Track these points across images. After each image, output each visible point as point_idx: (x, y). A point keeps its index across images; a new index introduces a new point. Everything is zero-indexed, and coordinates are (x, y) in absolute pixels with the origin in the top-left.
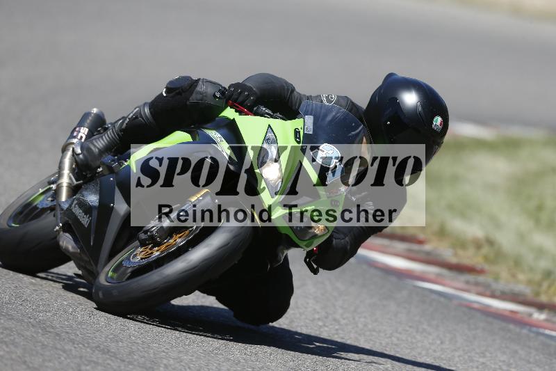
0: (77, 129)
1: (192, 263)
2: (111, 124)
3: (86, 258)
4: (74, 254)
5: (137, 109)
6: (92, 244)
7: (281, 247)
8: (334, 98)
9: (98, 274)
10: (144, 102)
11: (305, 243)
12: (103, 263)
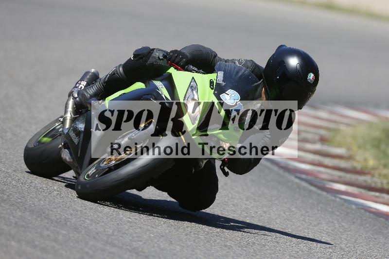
0: (80, 82)
5: (115, 68)
6: (79, 155)
8: (243, 61)
10: (119, 64)
12: (85, 168)
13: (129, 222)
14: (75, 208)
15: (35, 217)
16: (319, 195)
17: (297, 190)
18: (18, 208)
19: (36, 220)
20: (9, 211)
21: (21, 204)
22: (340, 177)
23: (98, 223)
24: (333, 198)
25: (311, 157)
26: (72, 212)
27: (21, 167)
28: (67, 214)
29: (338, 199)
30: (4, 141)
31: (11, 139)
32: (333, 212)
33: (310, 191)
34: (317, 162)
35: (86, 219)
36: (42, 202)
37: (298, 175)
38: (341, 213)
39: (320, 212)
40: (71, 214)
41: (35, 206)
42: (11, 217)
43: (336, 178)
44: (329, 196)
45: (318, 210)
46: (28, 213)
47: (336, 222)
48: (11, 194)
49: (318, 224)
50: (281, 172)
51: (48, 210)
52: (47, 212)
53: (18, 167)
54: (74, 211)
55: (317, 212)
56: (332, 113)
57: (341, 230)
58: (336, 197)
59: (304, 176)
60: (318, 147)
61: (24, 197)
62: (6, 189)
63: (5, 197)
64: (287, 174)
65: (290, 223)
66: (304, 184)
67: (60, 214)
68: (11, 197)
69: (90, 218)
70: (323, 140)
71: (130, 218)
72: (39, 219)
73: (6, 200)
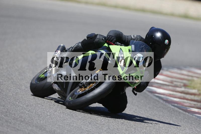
0: (57, 51)
1: (95, 94)
2: (68, 49)
3: (62, 92)
4: (58, 91)
5: (77, 44)
6: (64, 87)
7: (125, 87)
8: (136, 36)
9: (67, 97)
10: (79, 42)
11: (133, 85)
12: (68, 93)
13: (87, 131)
14: (59, 124)
15: (38, 129)
16: (184, 114)
17: (173, 112)
18: (30, 125)
19: (39, 131)
20: (25, 127)
21: (31, 123)
22: (195, 105)
23: (71, 132)
24: (192, 116)
25: (179, 95)
26: (57, 126)
27: (30, 104)
28: (55, 128)
29: (194, 116)
30: (21, 91)
31: (25, 89)
32: (192, 123)
33: (180, 112)
34: (182, 97)
35: (64, 130)
36: (42, 122)
37: (173, 104)
38: (196, 124)
39: (185, 123)
40: (57, 128)
41: (38, 124)
42: (26, 130)
43: (193, 105)
44: (189, 114)
45: (184, 122)
46: (35, 128)
47: (193, 128)
48: (25, 118)
49: (185, 129)
50: (164, 103)
51: (45, 126)
52: (44, 127)
53: (29, 104)
54: (58, 126)
55: (183, 123)
56: (189, 71)
57: (196, 132)
58: (193, 115)
59: (176, 105)
60: (183, 89)
61: (32, 119)
62: (23, 116)
63: (23, 120)
64: (167, 104)
65: (170, 129)
66: (176, 109)
67: (51, 128)
68: (26, 119)
69: (67, 129)
70: (185, 86)
71: (87, 129)
72: (40, 131)
73: (23, 121)
